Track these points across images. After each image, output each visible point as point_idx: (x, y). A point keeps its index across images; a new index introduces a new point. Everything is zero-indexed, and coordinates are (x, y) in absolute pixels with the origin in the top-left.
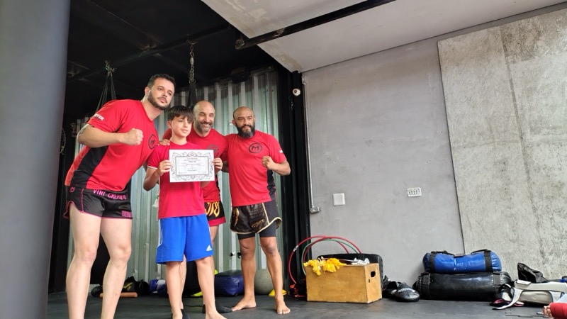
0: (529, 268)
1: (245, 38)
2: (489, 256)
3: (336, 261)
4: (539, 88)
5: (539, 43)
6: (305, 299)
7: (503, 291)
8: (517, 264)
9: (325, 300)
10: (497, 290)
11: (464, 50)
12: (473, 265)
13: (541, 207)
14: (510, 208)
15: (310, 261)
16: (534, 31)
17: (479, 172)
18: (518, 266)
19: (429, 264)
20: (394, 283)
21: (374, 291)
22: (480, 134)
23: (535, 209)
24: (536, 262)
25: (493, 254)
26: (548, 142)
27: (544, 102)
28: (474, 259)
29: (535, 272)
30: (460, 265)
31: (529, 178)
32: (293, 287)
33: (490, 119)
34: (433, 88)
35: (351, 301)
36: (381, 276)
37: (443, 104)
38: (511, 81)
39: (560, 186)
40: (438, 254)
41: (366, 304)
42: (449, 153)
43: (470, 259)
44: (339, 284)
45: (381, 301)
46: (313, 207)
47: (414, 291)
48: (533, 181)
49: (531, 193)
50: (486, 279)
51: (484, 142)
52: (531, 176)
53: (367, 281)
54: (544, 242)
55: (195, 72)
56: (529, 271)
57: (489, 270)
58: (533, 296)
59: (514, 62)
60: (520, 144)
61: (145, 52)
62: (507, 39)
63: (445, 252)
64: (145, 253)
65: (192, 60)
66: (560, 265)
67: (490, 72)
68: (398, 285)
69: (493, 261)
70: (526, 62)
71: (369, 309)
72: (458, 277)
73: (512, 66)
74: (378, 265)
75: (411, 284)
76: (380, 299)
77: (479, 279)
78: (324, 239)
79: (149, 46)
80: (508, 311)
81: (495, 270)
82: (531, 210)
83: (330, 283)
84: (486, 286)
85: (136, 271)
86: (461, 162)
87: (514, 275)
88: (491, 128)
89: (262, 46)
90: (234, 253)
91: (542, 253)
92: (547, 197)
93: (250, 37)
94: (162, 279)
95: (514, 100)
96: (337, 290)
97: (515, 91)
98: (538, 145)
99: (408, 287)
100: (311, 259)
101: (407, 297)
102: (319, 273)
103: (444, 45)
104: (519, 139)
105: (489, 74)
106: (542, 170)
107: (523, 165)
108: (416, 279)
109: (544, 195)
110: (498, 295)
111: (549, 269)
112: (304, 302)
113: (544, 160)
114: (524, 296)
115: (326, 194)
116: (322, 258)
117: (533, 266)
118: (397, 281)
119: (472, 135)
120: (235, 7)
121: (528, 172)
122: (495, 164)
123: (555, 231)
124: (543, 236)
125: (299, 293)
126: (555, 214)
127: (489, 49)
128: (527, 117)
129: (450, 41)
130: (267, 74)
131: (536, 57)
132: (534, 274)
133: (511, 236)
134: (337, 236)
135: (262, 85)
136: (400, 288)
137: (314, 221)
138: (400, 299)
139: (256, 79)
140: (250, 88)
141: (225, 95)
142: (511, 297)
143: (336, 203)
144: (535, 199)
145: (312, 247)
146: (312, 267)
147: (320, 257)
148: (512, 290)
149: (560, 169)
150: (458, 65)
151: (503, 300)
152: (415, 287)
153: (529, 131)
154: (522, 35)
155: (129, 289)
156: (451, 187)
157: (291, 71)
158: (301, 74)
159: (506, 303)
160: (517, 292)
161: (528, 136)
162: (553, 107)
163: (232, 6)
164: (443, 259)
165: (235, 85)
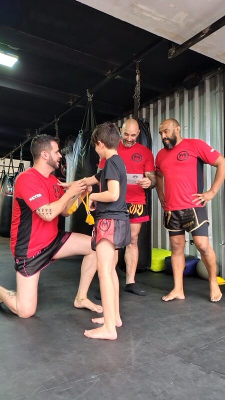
61: (108, 77)
79: (110, 72)
93: (180, 44)
120: (155, 18)
130: (218, 75)
135: (213, 87)
139: (207, 83)
140: (202, 93)
141: (182, 102)
163: (151, 18)
165: (190, 91)
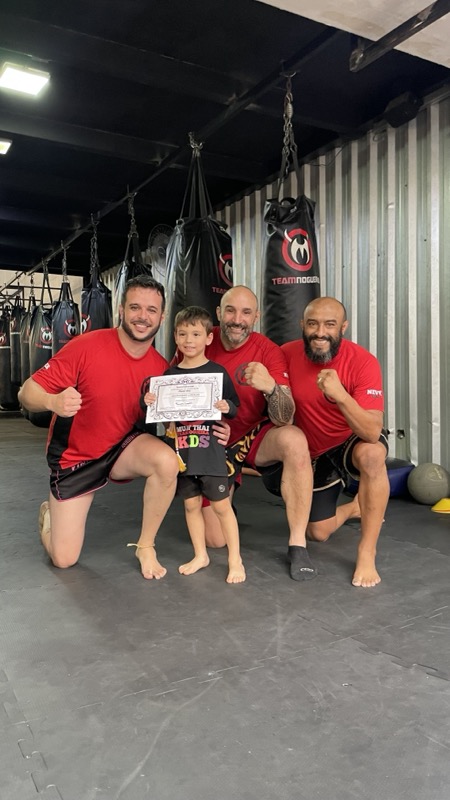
61: (231, 107)
65: (289, 107)
79: (234, 96)
90: (392, 429)
93: (375, 38)
135: (446, 121)
139: (435, 111)
140: (424, 133)
141: (383, 153)
165: (400, 129)
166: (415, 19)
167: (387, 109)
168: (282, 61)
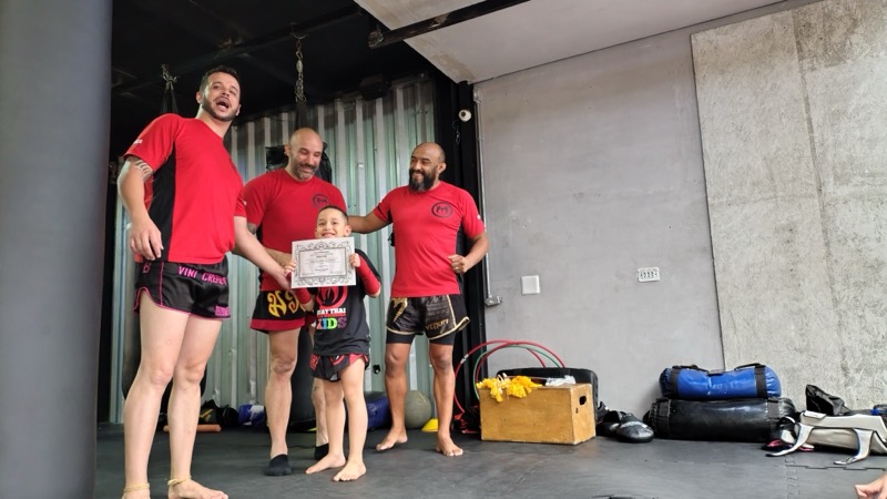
0: (823, 392)
1: (384, 29)
2: (763, 374)
3: (527, 380)
4: (850, 111)
5: (855, 39)
6: (477, 436)
7: (783, 428)
8: (804, 386)
9: (508, 439)
10: (773, 426)
11: (732, 49)
12: (737, 388)
13: (845, 299)
14: (797, 300)
15: (486, 380)
16: (846, 19)
17: (750, 243)
18: (807, 390)
19: (671, 386)
20: (615, 413)
21: (583, 426)
22: (754, 184)
23: (836, 302)
24: (834, 383)
25: (769, 370)
26: (861, 198)
27: (858, 133)
28: (739, 378)
29: (833, 399)
30: (718, 387)
31: (829, 254)
32: (458, 417)
33: (771, 161)
34: (682, 110)
35: (549, 441)
36: (595, 403)
37: (698, 136)
38: (806, 99)
39: (877, 266)
40: (684, 370)
41: (571, 445)
42: (704, 213)
43: (732, 378)
44: (529, 416)
45: (595, 441)
46: (490, 296)
47: (645, 426)
48: (834, 258)
49: (830, 277)
50: (757, 409)
51: (760, 197)
52: (832, 250)
53: (574, 411)
54: (848, 353)
55: (304, 84)
56: (824, 397)
57: (763, 395)
58: (829, 435)
59: (813, 69)
60: (816, 201)
61: (224, 51)
62: (802, 32)
63: (694, 367)
64: (230, 364)
65: (300, 65)
66: (872, 387)
67: (774, 86)
68: (621, 416)
69: (768, 381)
70: (832, 69)
71: (576, 453)
72: (714, 406)
73: (808, 75)
74: (590, 385)
75: (640, 415)
76: (593, 438)
77: (747, 409)
78: (509, 345)
79: (230, 42)
80: (789, 459)
81: (772, 395)
82: (831, 304)
83: (516, 413)
84: (756, 419)
85: (217, 392)
86: (723, 228)
87: (800, 403)
88: (772, 174)
89: (410, 42)
91: (845, 369)
92: (856, 284)
93: (392, 28)
94: (257, 403)
95: (811, 130)
96: (526, 425)
97: (812, 116)
98: (846, 202)
99: (636, 420)
100: (487, 377)
101: (634, 436)
102: (500, 399)
103: (702, 40)
104: (815, 192)
105: (772, 89)
106: (850, 242)
107: (821, 233)
108: (649, 408)
109: (852, 281)
110: (774, 435)
111: (854, 393)
112: (476, 442)
113: (853, 226)
114: (816, 436)
115: (511, 277)
116: (505, 375)
117: (829, 390)
118: (618, 410)
119: (741, 185)
121: (827, 244)
122: (777, 231)
123: (867, 337)
124: (847, 343)
125: (469, 428)
126: (867, 309)
127: (773, 48)
128: (829, 158)
129: (711, 34)
130: (418, 85)
131: (848, 61)
132: (831, 402)
133: (798, 343)
134: (527, 341)
135: (410, 103)
136: (625, 421)
137: (491, 319)
138: (623, 438)
139: (400, 94)
140: (390, 109)
141: (350, 119)
142: (796, 436)
143: (526, 291)
144: (838, 287)
145: (489, 358)
146: (490, 389)
147: (500, 373)
148: (796, 427)
149: (879, 240)
150: (723, 72)
151: (783, 441)
152: (646, 419)
153: (832, 179)
154: (827, 24)
155: (208, 419)
156: (707, 267)
157: (457, 81)
158: (472, 86)
159: (786, 446)
160: (805, 429)
161: (830, 188)
162: (872, 142)
164: (691, 378)
165: (367, 103)
166: (432, 21)
167: (363, 84)
168: (293, 23)
